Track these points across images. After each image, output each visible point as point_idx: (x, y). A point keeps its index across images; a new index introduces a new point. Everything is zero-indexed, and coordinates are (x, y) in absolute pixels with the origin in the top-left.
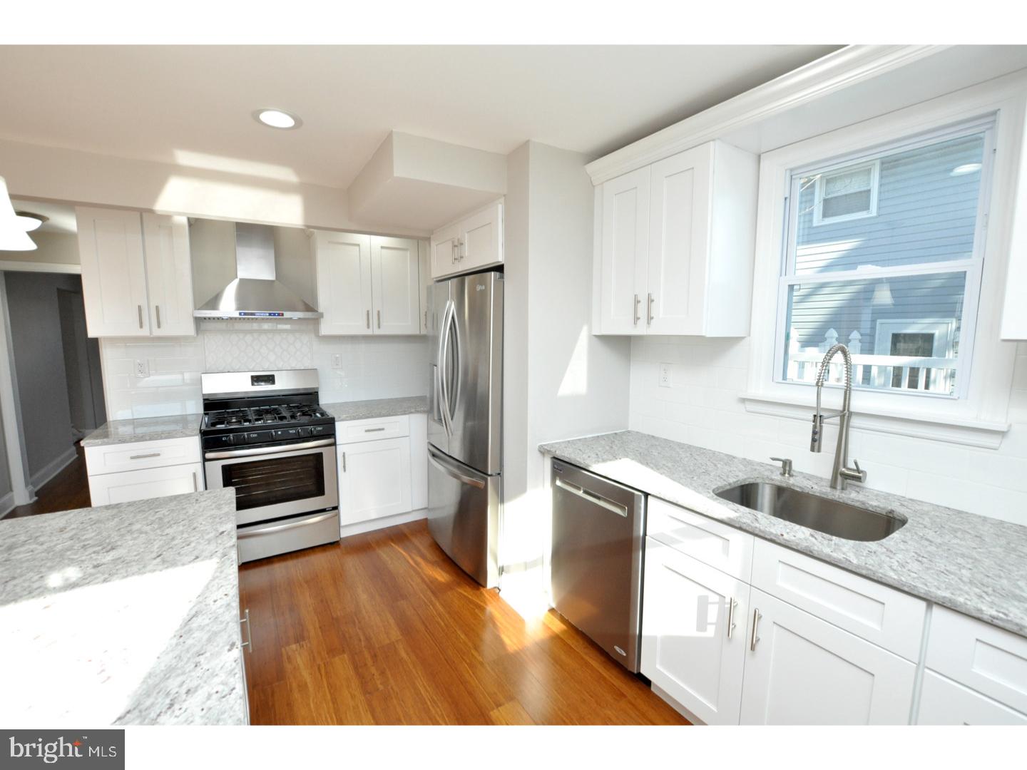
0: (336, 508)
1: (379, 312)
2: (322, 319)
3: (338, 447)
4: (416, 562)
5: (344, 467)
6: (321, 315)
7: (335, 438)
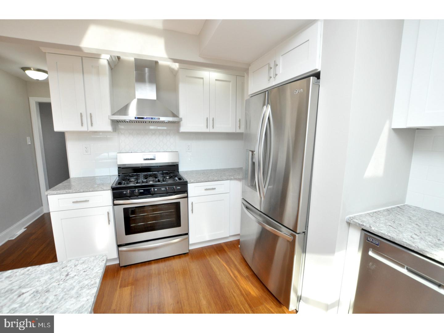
0: (187, 234)
1: (213, 118)
2: (181, 122)
3: (189, 198)
4: (234, 274)
5: (192, 210)
6: (181, 119)
7: (187, 193)
